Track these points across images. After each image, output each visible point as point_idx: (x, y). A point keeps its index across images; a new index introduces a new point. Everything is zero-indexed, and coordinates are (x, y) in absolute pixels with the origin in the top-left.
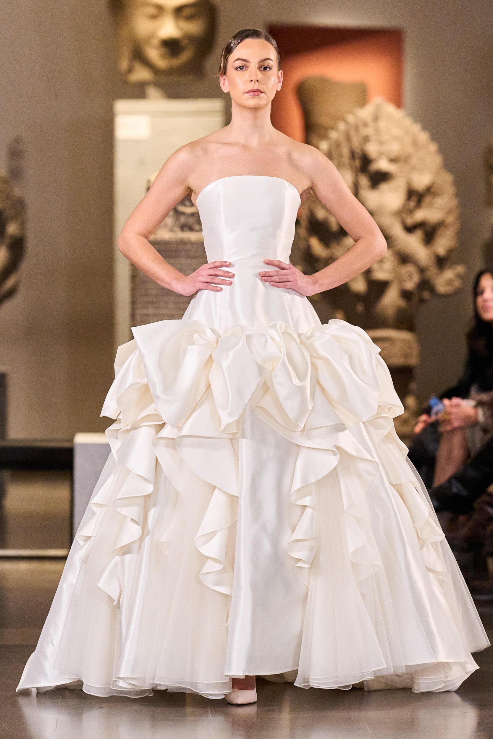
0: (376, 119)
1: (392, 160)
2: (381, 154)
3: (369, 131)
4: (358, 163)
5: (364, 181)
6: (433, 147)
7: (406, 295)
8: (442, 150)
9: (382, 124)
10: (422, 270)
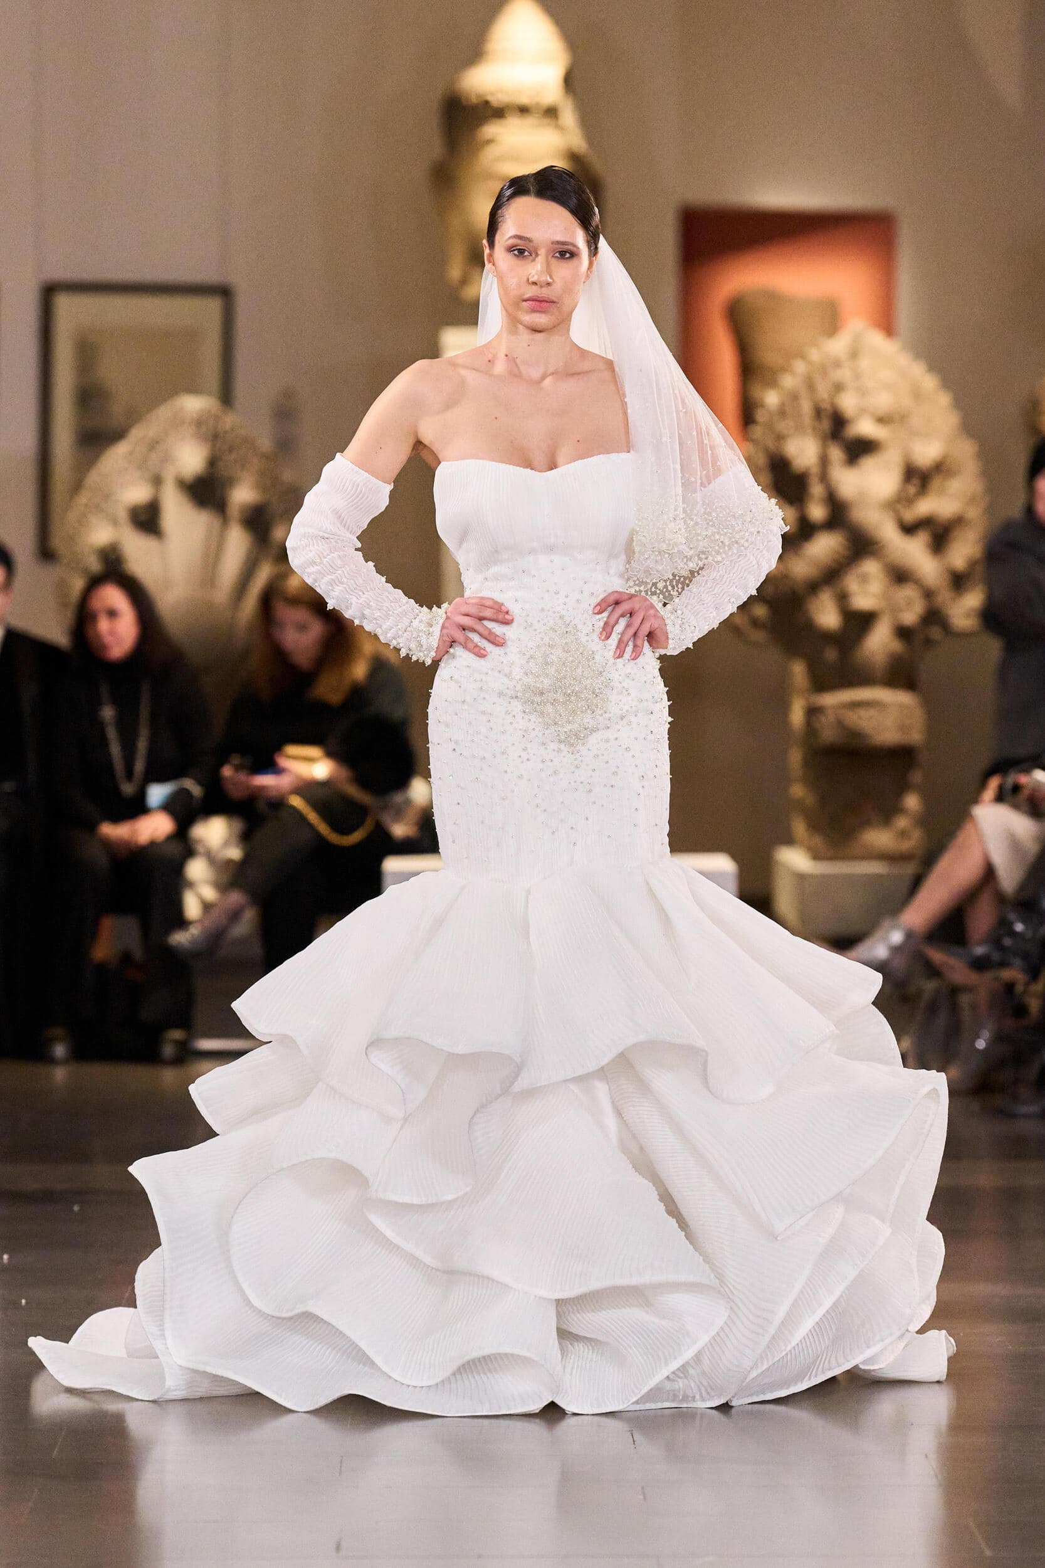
0: (854, 354)
1: (881, 420)
2: (863, 411)
3: (844, 374)
4: (826, 425)
5: (836, 454)
6: (944, 399)
7: (903, 633)
8: (959, 403)
9: (864, 363)
10: (928, 594)
